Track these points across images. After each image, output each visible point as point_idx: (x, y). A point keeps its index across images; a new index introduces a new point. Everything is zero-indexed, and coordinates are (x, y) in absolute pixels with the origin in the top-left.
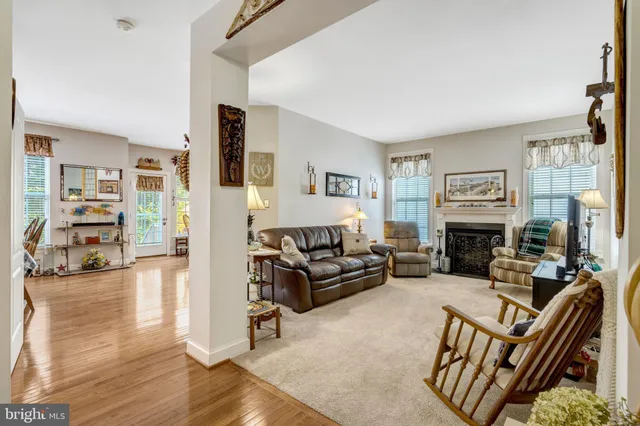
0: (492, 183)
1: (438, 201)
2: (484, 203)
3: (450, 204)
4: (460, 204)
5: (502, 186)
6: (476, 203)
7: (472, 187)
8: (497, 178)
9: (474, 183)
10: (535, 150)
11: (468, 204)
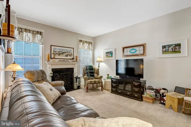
0: (70, 52)
1: (49, 59)
2: (69, 60)
3: (55, 60)
4: (59, 60)
5: (72, 54)
6: (66, 60)
7: (63, 53)
8: (71, 51)
9: (63, 51)
10: (82, 43)
11: (63, 60)
